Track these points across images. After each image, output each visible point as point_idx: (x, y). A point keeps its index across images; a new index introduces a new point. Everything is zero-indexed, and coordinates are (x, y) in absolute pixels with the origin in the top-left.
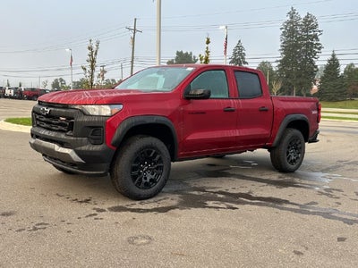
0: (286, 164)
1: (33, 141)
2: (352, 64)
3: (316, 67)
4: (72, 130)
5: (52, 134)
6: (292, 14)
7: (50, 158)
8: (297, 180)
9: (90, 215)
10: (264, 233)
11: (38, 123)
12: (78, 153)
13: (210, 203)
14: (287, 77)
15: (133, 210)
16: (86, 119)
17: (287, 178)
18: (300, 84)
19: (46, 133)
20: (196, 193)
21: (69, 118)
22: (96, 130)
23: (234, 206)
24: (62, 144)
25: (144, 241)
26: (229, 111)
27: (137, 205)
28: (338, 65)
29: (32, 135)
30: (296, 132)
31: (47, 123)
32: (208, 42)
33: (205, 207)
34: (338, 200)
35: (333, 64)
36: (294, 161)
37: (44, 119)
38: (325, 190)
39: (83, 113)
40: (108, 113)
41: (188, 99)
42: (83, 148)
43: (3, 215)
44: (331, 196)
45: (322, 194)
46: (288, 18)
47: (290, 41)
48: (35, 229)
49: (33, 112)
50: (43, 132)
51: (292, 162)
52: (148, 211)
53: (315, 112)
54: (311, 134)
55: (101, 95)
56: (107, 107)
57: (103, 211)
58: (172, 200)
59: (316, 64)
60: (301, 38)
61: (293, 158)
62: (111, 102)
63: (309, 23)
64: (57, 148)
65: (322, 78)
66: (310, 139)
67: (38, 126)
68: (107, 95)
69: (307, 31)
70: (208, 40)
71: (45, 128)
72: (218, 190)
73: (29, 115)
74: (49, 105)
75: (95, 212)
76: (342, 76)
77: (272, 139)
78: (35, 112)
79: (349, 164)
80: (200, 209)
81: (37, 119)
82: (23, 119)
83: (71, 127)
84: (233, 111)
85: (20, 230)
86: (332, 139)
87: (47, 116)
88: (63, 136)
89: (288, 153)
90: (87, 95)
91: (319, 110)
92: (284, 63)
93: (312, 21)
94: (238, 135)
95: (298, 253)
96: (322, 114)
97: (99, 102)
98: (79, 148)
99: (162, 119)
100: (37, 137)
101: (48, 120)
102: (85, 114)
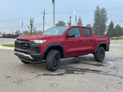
0: (99, 59)
1: (15, 52)
2: (118, 25)
3: (106, 26)
4: (30, 48)
5: (23, 50)
6: (98, 8)
7: (21, 58)
8: (103, 64)
9: (36, 77)
10: (95, 82)
11: (17, 46)
12: (32, 56)
13: (76, 72)
14: (96, 29)
15: (50, 75)
16: (34, 45)
17: (100, 63)
18: (101, 31)
19: (20, 49)
20: (70, 69)
21: (28, 45)
22: (38, 48)
23: (84, 73)
24: (26, 53)
25: (56, 85)
26: (80, 41)
27: (51, 73)
28: (113, 25)
29: (15, 50)
30: (102, 48)
31: (21, 46)
32: (70, 18)
33: (74, 73)
34: (117, 70)
35: (112, 25)
36: (102, 57)
37: (19, 45)
38: (113, 67)
39: (33, 42)
40: (42, 43)
41: (67, 37)
42: (33, 54)
43: (7, 77)
44: (115, 69)
45: (112, 68)
46: (96, 9)
47: (97, 17)
48: (19, 82)
49: (15, 42)
50: (19, 49)
51: (101, 58)
52: (55, 75)
53: (108, 41)
54: (107, 49)
55: (39, 36)
56: (41, 41)
57: (40, 75)
58: (63, 71)
59: (106, 24)
60: (101, 16)
61: (101, 56)
62: (42, 39)
63: (103, 11)
64: (24, 54)
65: (108, 29)
66: (107, 50)
67: (17, 47)
68: (41, 36)
69: (102, 14)
70: (71, 17)
71: (20, 48)
72: (77, 68)
73: (14, 43)
74: (21, 40)
75: (38, 76)
76: (115, 29)
77: (94, 50)
78: (16, 42)
79: (120, 58)
80: (72, 74)
81: (17, 45)
82: (8, 45)
83: (29, 47)
84: (82, 41)
85: (14, 82)
86: (113, 50)
87: (21, 44)
88: (26, 50)
89: (100, 55)
90: (34, 36)
91: (109, 40)
92: (95, 24)
93: (104, 10)
94: (83, 49)
95: (107, 88)
96: (110, 42)
97: (38, 39)
98: (32, 55)
99: (59, 44)
100: (17, 51)
101: (21, 45)
102: (34, 43)
